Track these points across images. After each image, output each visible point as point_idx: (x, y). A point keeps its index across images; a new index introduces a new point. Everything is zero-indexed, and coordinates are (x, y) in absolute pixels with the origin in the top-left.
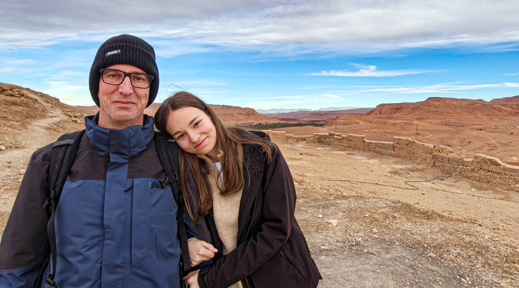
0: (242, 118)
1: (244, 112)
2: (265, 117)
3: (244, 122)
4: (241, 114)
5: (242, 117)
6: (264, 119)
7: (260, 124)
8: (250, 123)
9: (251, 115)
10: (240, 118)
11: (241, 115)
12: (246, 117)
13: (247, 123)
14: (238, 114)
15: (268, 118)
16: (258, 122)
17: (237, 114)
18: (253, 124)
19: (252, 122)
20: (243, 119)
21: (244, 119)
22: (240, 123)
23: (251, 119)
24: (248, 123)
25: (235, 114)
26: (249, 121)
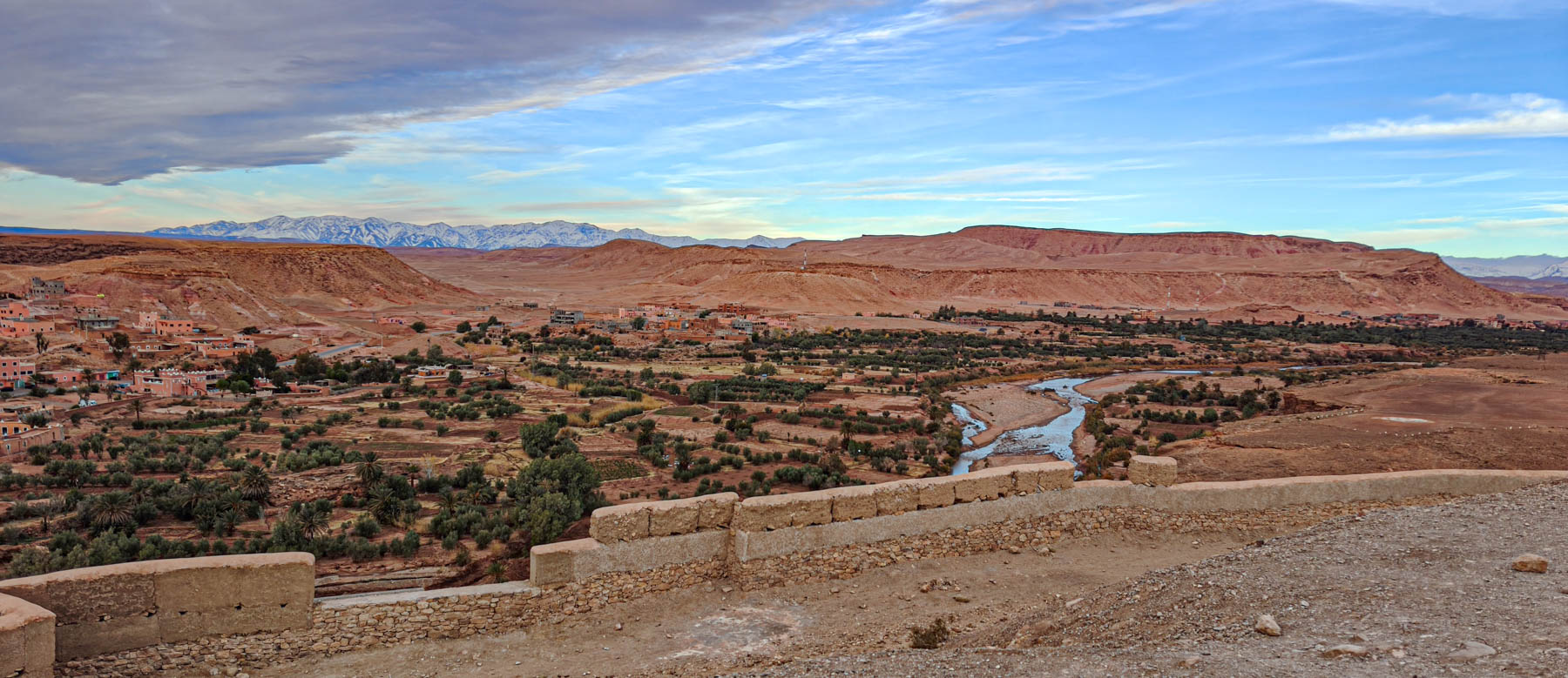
0: (1376, 294)
1: (1387, 266)
2: (1492, 293)
3: (1385, 310)
4: (1374, 276)
5: (1378, 289)
6: (1489, 301)
7: (1470, 323)
8: (1417, 317)
9: (1423, 283)
10: (1367, 292)
11: (1372, 280)
12: (1399, 288)
13: (1399, 315)
14: (1357, 275)
15: (1508, 299)
16: (1457, 316)
17: (1351, 273)
18: (1435, 323)
19: (1426, 311)
20: (1380, 299)
21: (1389, 297)
22: (1365, 313)
23: (1419, 301)
24: (1405, 314)
25: (1342, 275)
26: (1413, 306)
